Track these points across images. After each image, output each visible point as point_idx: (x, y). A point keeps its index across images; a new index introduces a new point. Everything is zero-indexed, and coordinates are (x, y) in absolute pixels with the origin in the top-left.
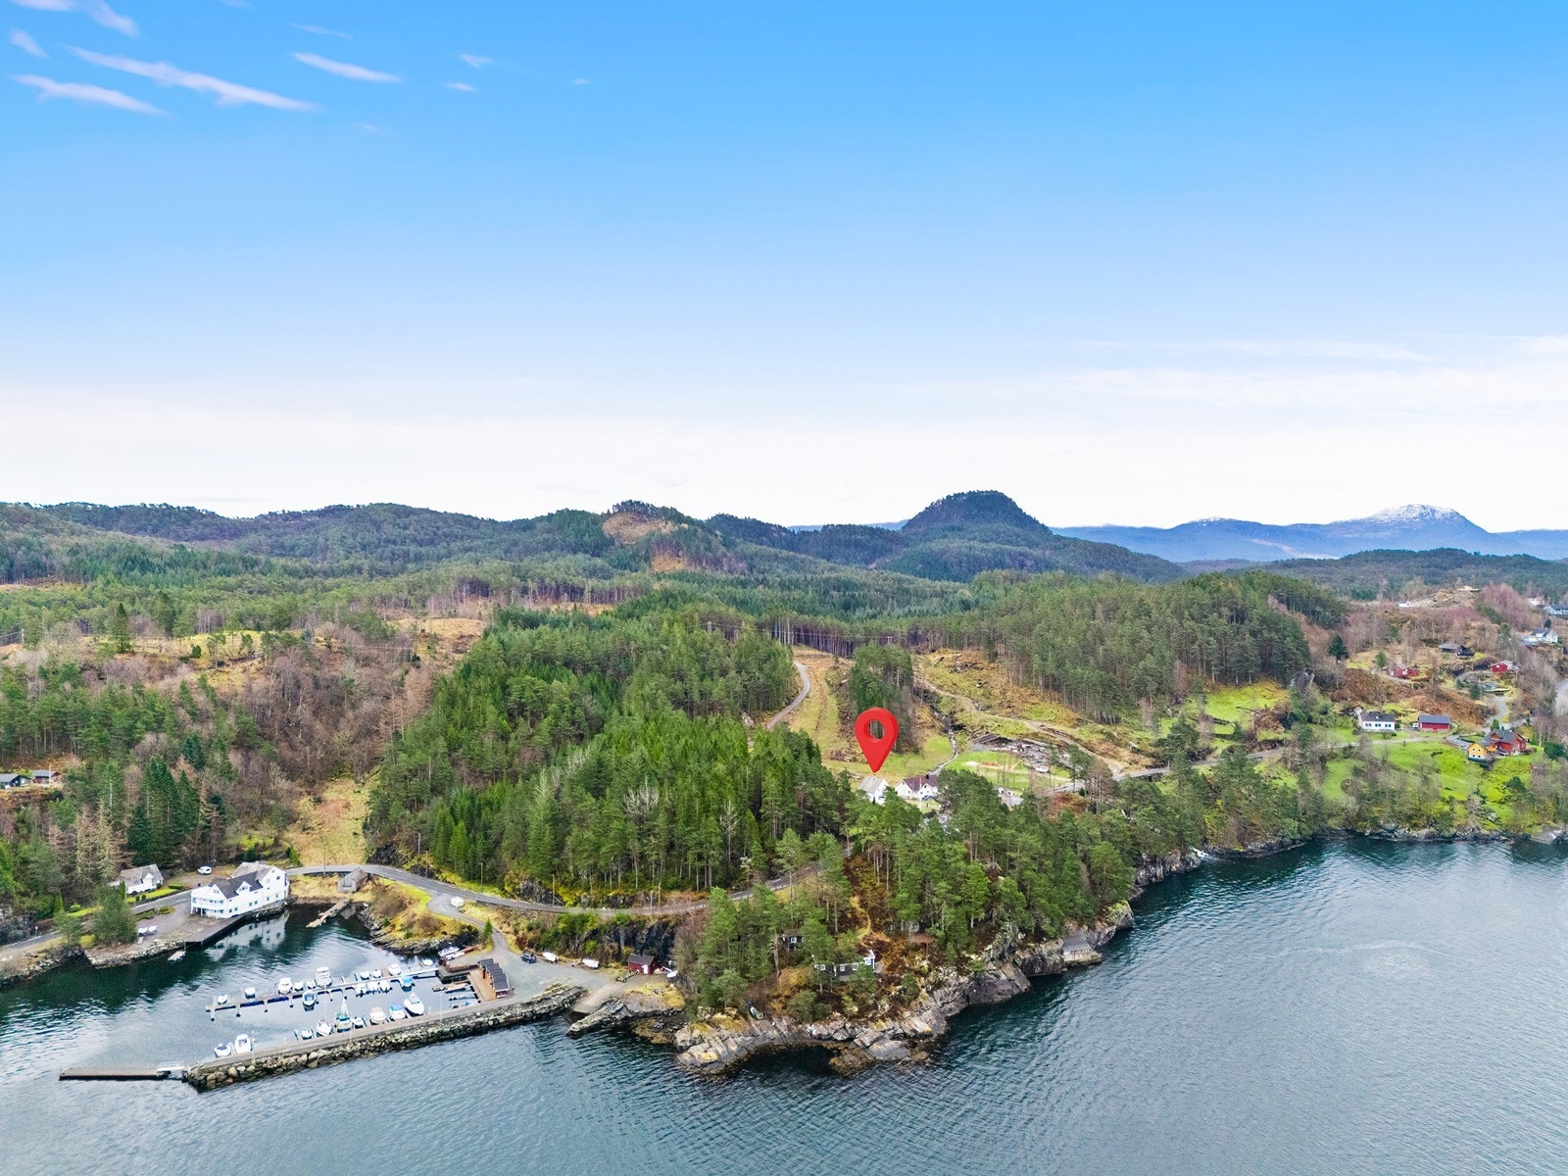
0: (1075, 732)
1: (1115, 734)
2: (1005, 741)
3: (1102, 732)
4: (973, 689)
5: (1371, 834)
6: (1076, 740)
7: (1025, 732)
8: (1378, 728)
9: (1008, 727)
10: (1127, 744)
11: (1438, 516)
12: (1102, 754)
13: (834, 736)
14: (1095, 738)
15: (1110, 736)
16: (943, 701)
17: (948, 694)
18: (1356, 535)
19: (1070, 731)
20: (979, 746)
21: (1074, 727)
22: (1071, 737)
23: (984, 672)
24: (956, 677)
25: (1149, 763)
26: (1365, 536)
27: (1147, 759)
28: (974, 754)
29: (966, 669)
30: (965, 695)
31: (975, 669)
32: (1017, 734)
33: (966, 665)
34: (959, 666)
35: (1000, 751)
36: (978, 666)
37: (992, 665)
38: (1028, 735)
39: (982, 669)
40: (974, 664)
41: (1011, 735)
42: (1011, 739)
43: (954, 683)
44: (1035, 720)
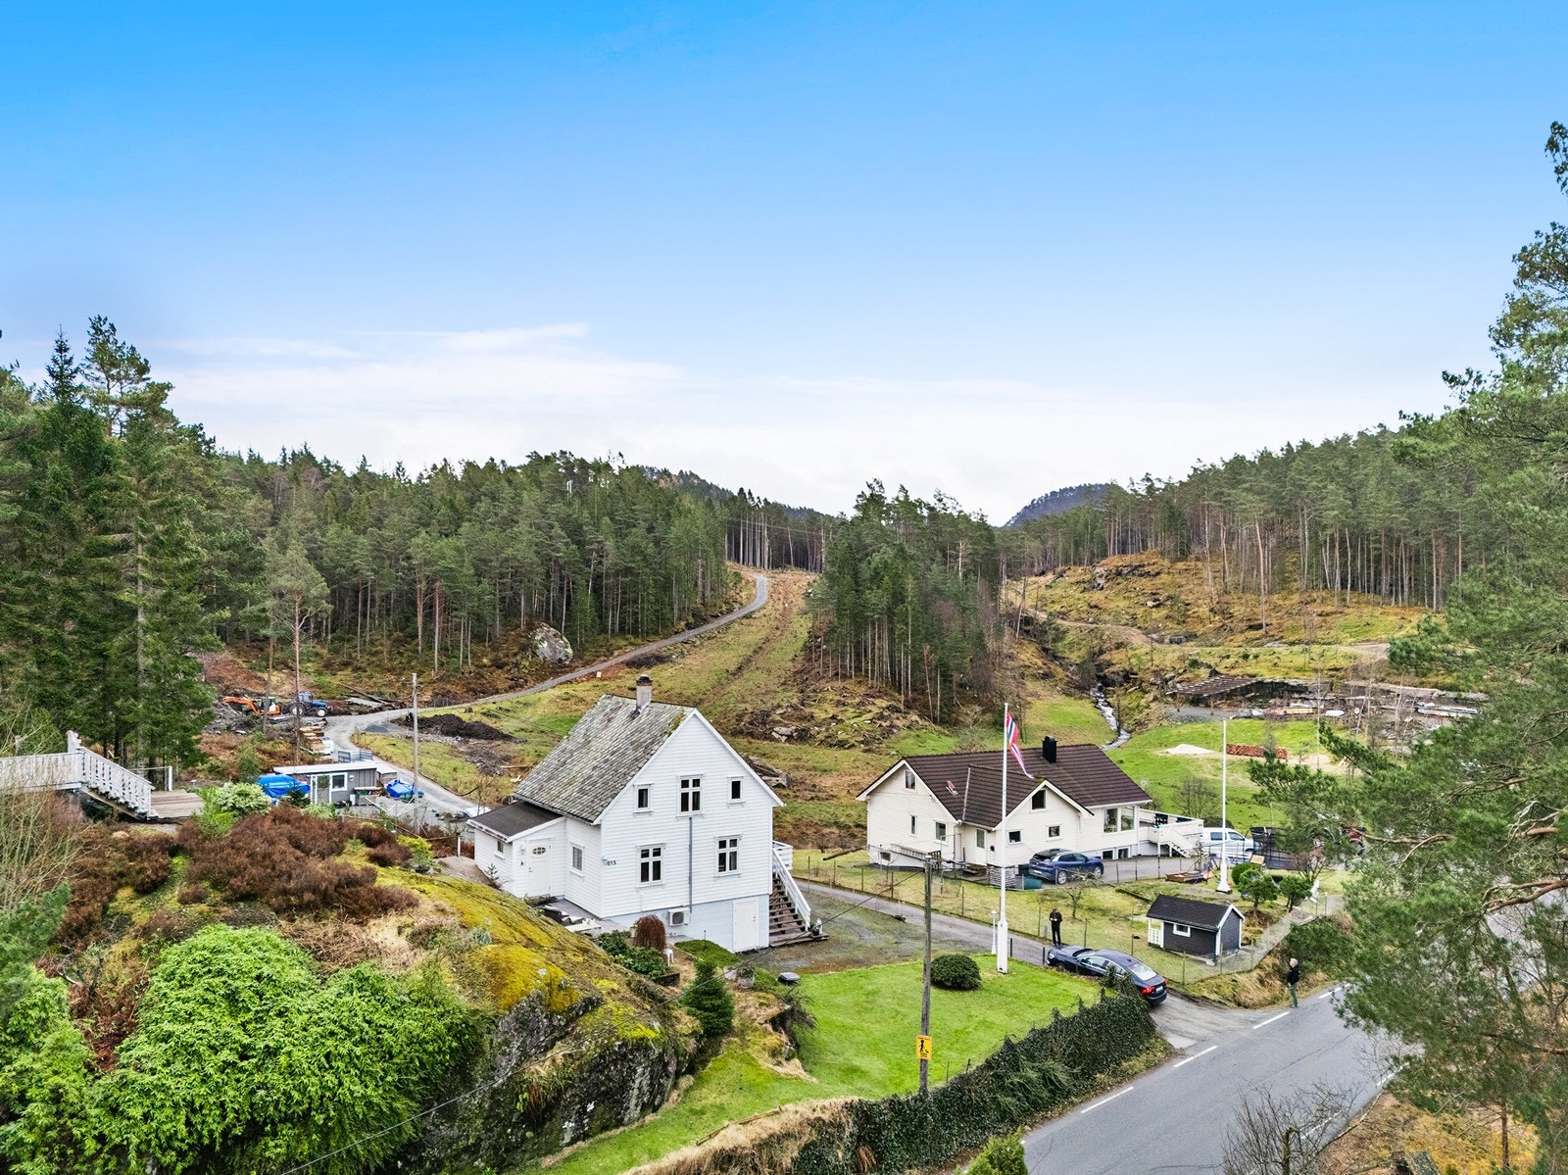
4: (1141, 611)
16: (1069, 638)
17: (1077, 625)
23: (1165, 577)
24: (1100, 597)
28: (1186, 729)
29: (1120, 580)
30: (1124, 622)
31: (1142, 575)
32: (1316, 670)
33: (1119, 574)
34: (1101, 576)
35: (1271, 717)
36: (1146, 569)
37: (1180, 565)
38: (1355, 669)
39: (1158, 574)
40: (1136, 568)
41: (1297, 675)
42: (1301, 682)
43: (1093, 603)
44: (1368, 641)
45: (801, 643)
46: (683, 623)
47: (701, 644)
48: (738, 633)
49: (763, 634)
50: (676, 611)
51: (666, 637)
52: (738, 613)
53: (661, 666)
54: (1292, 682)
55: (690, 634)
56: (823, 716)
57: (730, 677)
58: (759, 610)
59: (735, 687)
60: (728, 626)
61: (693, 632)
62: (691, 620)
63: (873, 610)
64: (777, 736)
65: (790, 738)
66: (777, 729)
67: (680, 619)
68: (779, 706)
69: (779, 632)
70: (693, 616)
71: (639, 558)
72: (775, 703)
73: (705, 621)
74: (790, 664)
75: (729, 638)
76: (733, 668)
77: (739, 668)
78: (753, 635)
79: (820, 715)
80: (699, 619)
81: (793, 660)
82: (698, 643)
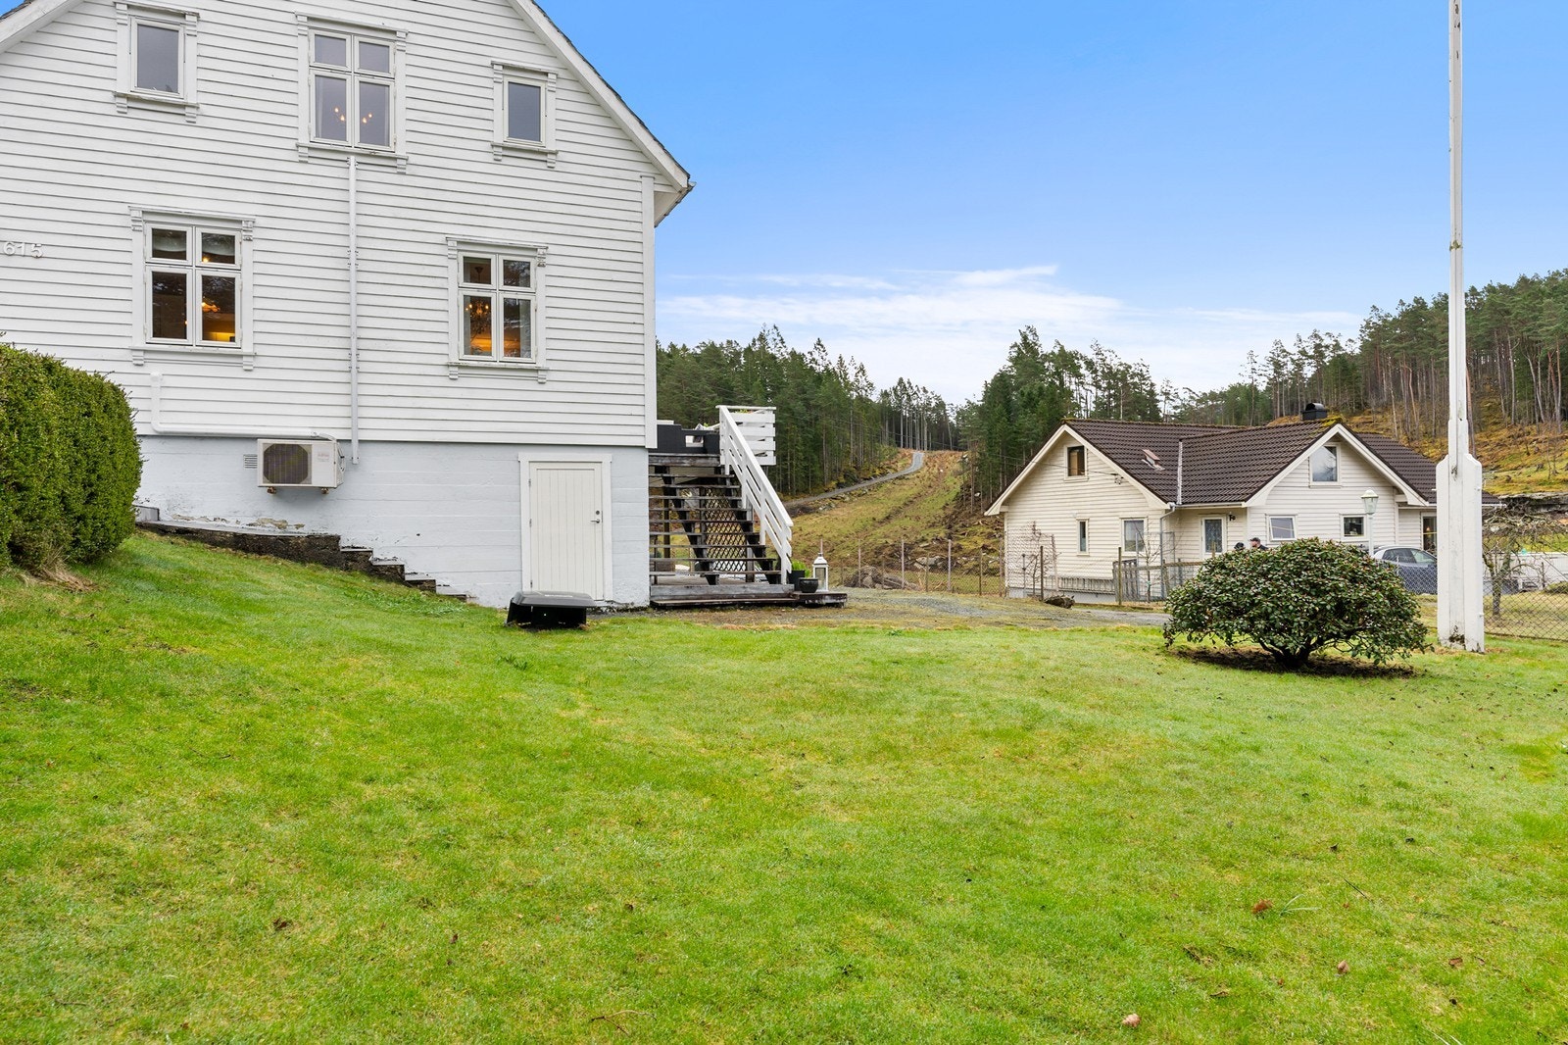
45: (953, 495)
46: (834, 483)
47: (851, 500)
48: (889, 491)
49: (915, 490)
50: (826, 471)
51: (815, 494)
52: (891, 475)
53: (806, 516)
55: (840, 492)
56: (973, 547)
57: (876, 524)
58: (913, 473)
59: (880, 531)
60: (879, 485)
61: (841, 491)
62: (843, 480)
63: (1028, 436)
64: (919, 567)
65: (933, 567)
66: (918, 560)
67: (832, 479)
68: (923, 540)
69: (932, 490)
70: (845, 476)
71: (786, 414)
72: (919, 537)
73: (856, 482)
74: (941, 512)
75: (880, 494)
76: (880, 517)
77: (887, 518)
78: (907, 491)
79: (967, 545)
80: (851, 479)
81: (944, 508)
82: (847, 499)
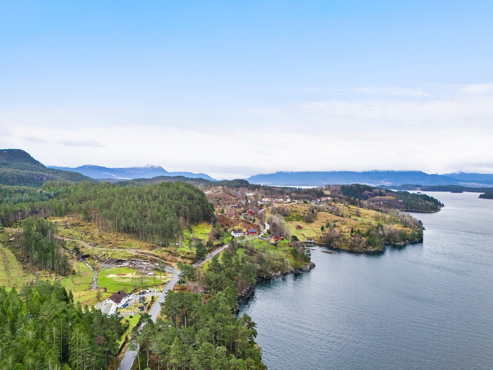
0: (153, 252)
1: (172, 251)
2: (122, 261)
3: (166, 251)
4: (82, 236)
5: (266, 277)
6: (157, 256)
7: (131, 256)
8: (238, 235)
9: (119, 254)
10: (179, 255)
11: (156, 167)
12: (170, 261)
13: (22, 273)
14: (165, 254)
15: (170, 252)
16: (67, 243)
17: (68, 239)
18: (134, 172)
19: (151, 252)
20: (107, 265)
21: (151, 250)
22: (154, 255)
23: (85, 227)
24: (70, 231)
25: (191, 262)
26: (137, 172)
27: (189, 261)
28: (108, 270)
29: (74, 226)
30: (79, 239)
31: (79, 226)
32: (126, 257)
33: (74, 225)
34: (69, 225)
35: (121, 267)
36: (80, 224)
37: (88, 224)
38: (132, 257)
39: (84, 226)
40: (78, 224)
41: (123, 258)
42: (124, 260)
43: (70, 234)
44: (131, 249)
54: (123, 259)
